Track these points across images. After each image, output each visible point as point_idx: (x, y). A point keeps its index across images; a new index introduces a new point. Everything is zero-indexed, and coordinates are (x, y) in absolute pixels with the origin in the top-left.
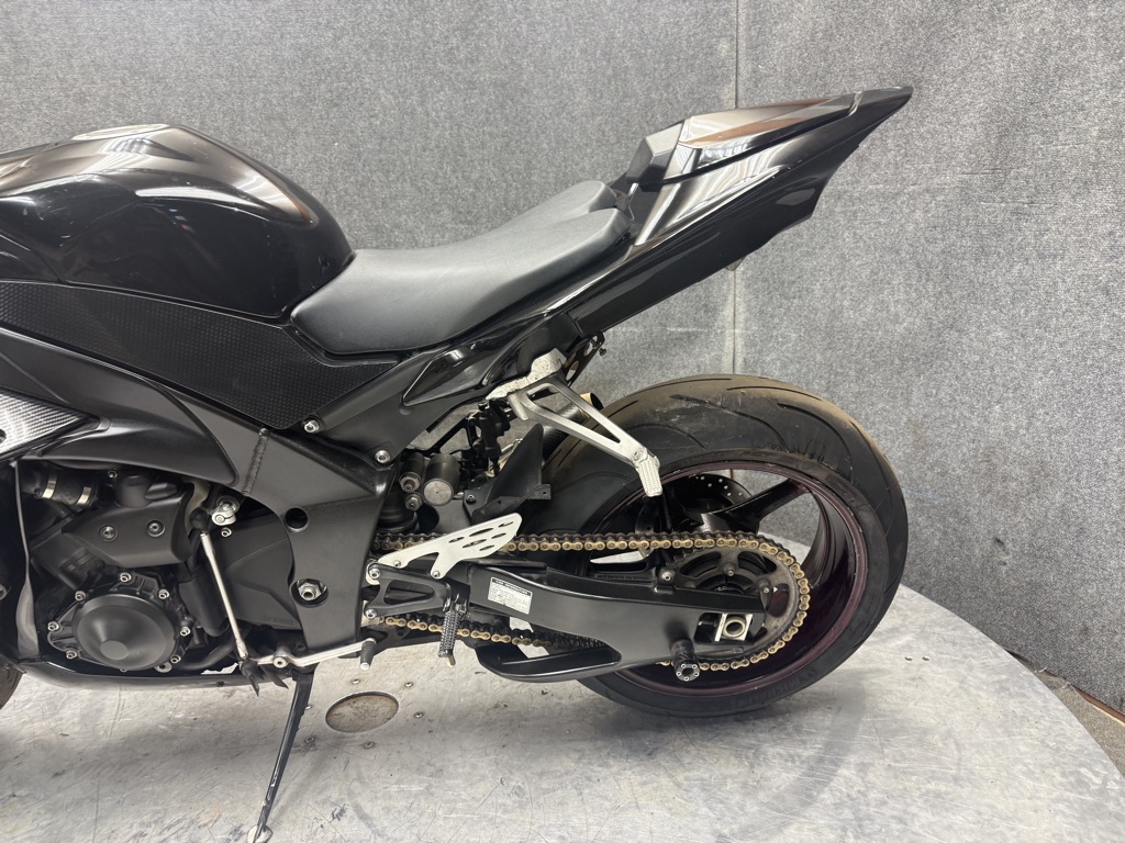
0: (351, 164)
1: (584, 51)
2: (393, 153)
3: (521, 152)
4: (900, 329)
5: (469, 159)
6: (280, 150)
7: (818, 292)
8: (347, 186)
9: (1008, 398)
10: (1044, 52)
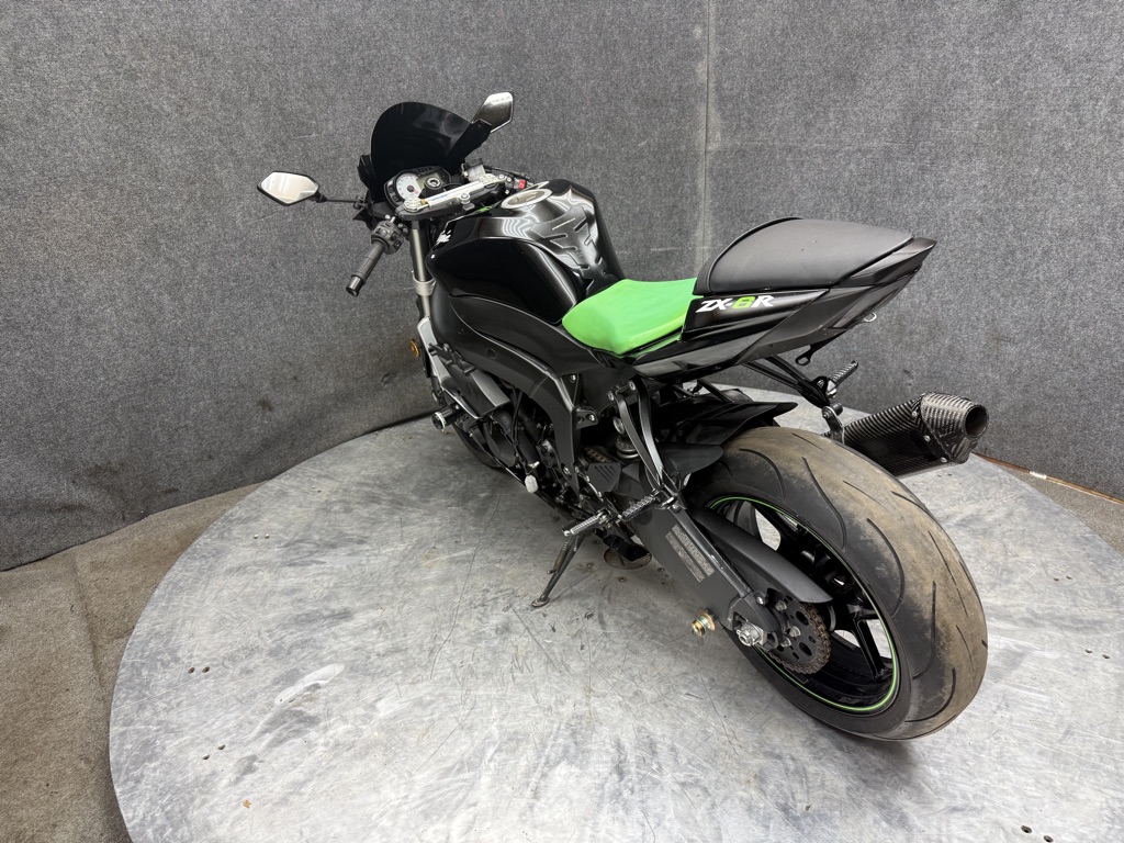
1: (578, 25)
10: (945, 70)
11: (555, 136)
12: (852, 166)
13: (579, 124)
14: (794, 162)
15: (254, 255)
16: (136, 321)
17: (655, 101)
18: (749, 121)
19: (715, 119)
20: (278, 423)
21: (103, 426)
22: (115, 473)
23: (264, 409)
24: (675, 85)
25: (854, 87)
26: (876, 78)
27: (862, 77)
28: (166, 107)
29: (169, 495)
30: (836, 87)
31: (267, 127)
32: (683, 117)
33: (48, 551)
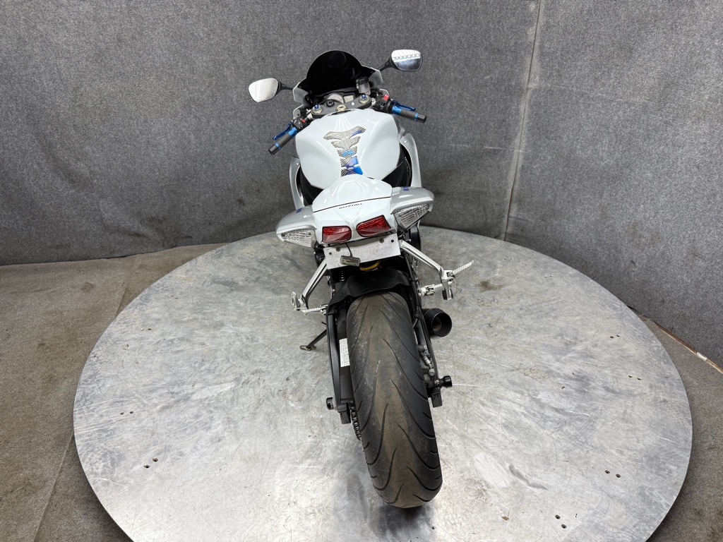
4: (603, 164)
7: (565, 140)
9: (647, 203)
10: (692, 54)
11: (432, 66)
12: (621, 113)
13: (448, 60)
14: (584, 103)
15: (241, 120)
16: (176, 147)
17: (499, 50)
18: (558, 71)
19: (536, 66)
20: (247, 213)
21: (156, 198)
22: (161, 222)
23: (240, 203)
24: (513, 41)
25: (630, 58)
26: (646, 52)
27: (636, 50)
28: (201, 34)
29: (188, 239)
30: (618, 55)
31: (255, 48)
32: (516, 63)
33: (126, 254)
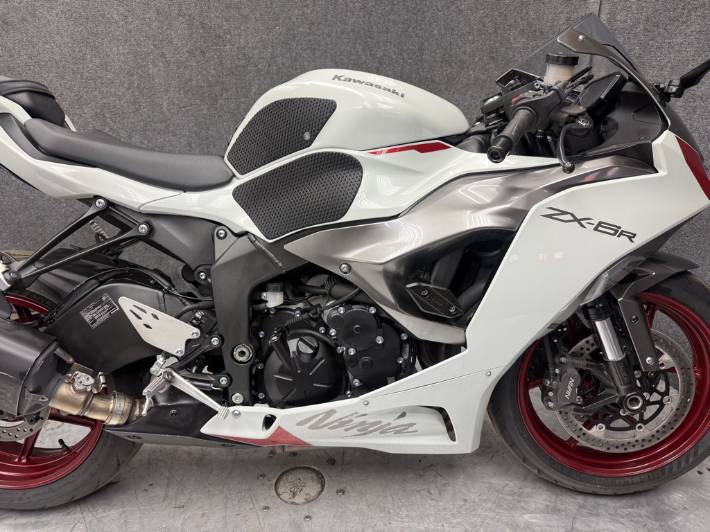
0: (288, 44)
2: (319, 36)
3: (416, 36)
5: (375, 41)
6: (236, 32)
8: (284, 60)
